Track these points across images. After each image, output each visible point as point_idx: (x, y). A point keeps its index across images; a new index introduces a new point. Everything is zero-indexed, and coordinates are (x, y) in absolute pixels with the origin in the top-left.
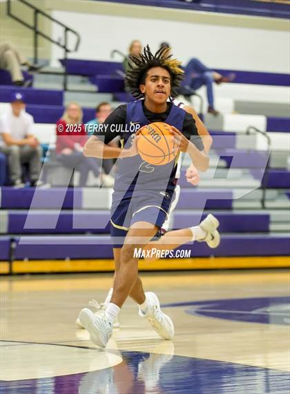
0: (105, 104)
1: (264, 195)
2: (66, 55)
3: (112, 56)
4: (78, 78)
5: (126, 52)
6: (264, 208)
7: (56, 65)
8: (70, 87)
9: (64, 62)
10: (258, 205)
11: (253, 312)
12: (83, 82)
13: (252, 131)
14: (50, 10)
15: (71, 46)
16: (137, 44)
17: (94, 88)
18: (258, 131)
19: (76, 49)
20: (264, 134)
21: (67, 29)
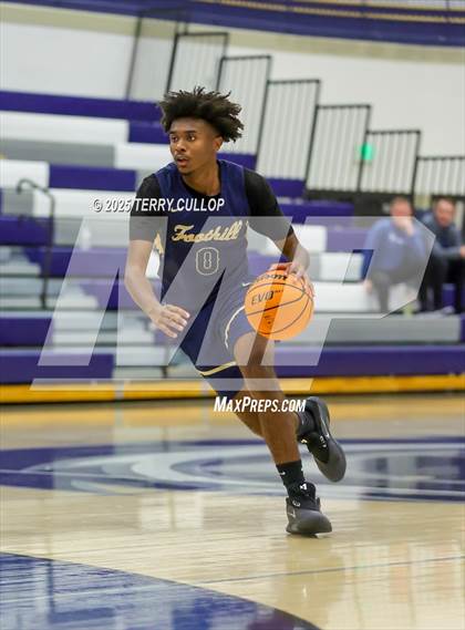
1: (45, 287)
6: (44, 308)
10: (36, 303)
11: (25, 471)
13: (25, 186)
18: (35, 186)
20: (45, 191)
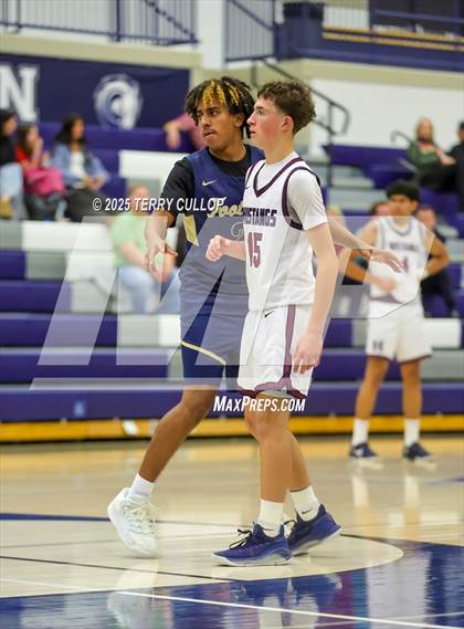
0: (382, 203)
2: (330, 138)
3: (393, 139)
4: (346, 170)
5: (412, 135)
7: (317, 153)
8: (337, 181)
9: (329, 149)
12: (353, 176)
14: (309, 78)
15: (337, 127)
16: (426, 124)
17: (368, 183)
19: (345, 130)
21: (332, 104)
